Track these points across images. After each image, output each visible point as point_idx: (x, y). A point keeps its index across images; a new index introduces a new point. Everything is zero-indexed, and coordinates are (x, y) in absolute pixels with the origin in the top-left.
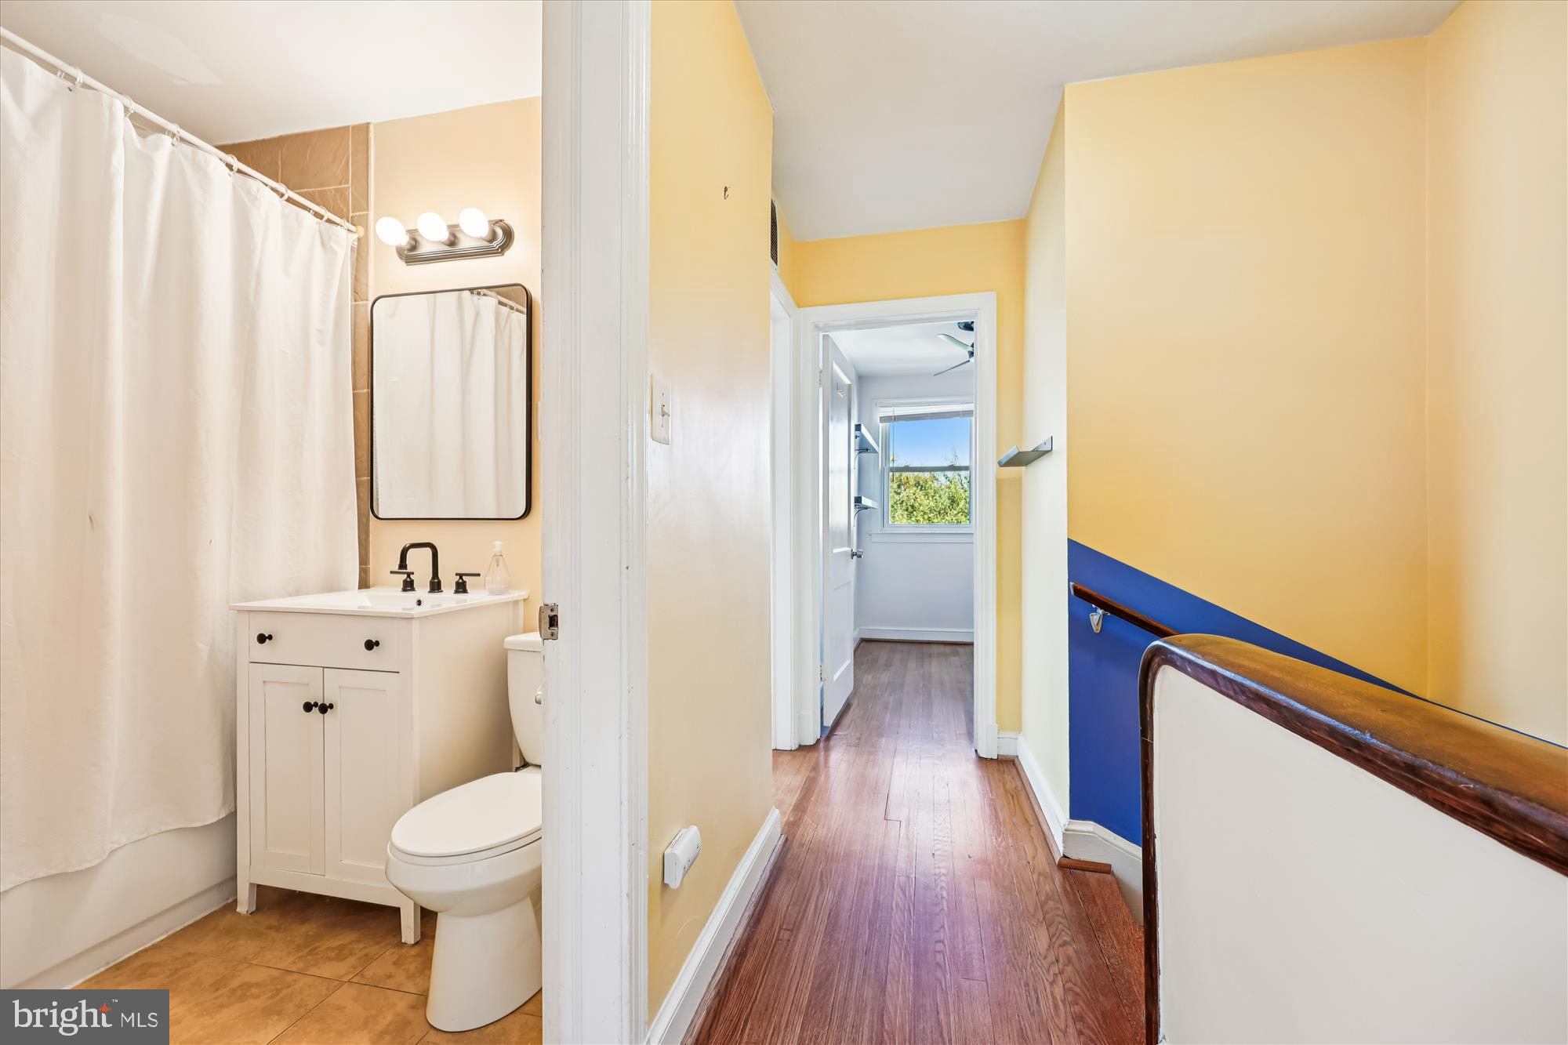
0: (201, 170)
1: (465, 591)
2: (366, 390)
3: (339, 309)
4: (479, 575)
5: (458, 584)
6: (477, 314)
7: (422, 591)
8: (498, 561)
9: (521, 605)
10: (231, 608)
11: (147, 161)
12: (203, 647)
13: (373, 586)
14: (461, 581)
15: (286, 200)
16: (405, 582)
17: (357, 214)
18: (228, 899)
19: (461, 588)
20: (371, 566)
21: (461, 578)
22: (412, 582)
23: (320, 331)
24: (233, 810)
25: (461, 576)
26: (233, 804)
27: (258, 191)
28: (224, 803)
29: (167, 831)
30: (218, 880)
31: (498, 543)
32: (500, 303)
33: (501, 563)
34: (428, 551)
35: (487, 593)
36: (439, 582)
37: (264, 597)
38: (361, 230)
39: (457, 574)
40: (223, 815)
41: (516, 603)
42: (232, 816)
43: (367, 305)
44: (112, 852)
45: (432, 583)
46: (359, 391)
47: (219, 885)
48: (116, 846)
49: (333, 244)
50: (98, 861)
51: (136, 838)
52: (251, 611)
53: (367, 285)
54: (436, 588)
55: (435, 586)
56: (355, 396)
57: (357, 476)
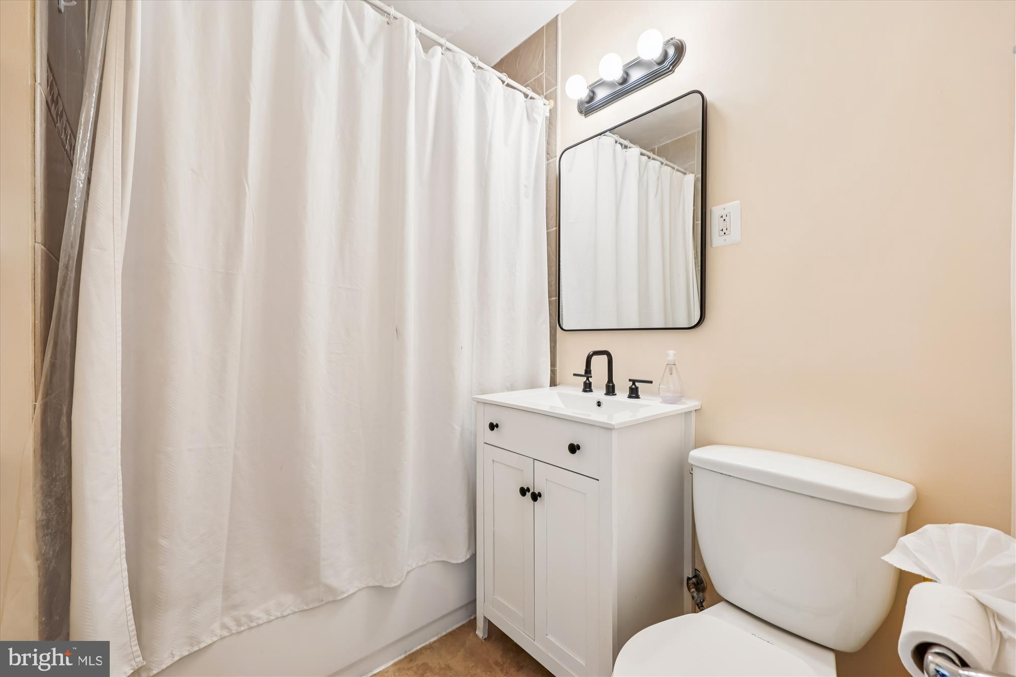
0: (457, 67)
1: (637, 397)
2: (554, 229)
3: (538, 167)
4: (651, 382)
5: (631, 388)
6: (626, 164)
7: (599, 393)
8: (671, 370)
9: (693, 414)
10: (474, 399)
11: (428, 65)
12: (458, 428)
13: (559, 385)
14: (634, 386)
15: (506, 86)
16: (585, 383)
17: (549, 92)
18: (471, 616)
19: (634, 393)
20: (558, 368)
21: (634, 384)
22: (590, 384)
23: (525, 186)
24: (474, 553)
25: (634, 382)
26: (474, 548)
27: (490, 79)
28: (469, 548)
29: (437, 561)
30: (465, 602)
31: (671, 352)
32: (642, 154)
33: (674, 371)
34: (605, 357)
35: (661, 400)
36: (613, 386)
37: (493, 391)
38: (552, 102)
39: (630, 380)
40: (469, 557)
41: (687, 414)
42: (473, 557)
43: (555, 161)
44: (408, 573)
45: (608, 387)
46: (549, 230)
47: (466, 605)
48: (410, 569)
49: (535, 116)
50: (400, 582)
51: (421, 563)
52: (485, 403)
53: (556, 145)
54: (611, 390)
55: (610, 390)
56: (548, 234)
57: (549, 297)
